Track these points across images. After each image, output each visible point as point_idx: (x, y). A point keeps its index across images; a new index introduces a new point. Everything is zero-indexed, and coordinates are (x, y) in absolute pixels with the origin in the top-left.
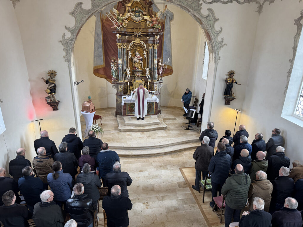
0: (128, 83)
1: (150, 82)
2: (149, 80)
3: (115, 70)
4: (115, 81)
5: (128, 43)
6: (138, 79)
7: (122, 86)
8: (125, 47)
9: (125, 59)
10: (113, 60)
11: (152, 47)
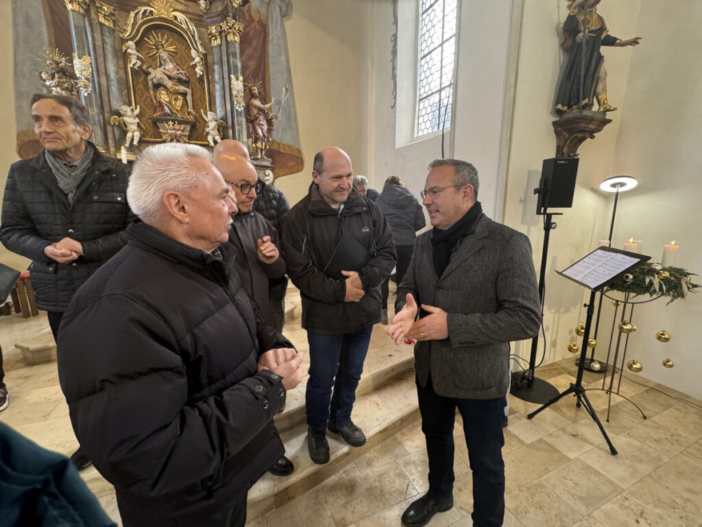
8: (105, 22)
9: (112, 68)
11: (221, 40)
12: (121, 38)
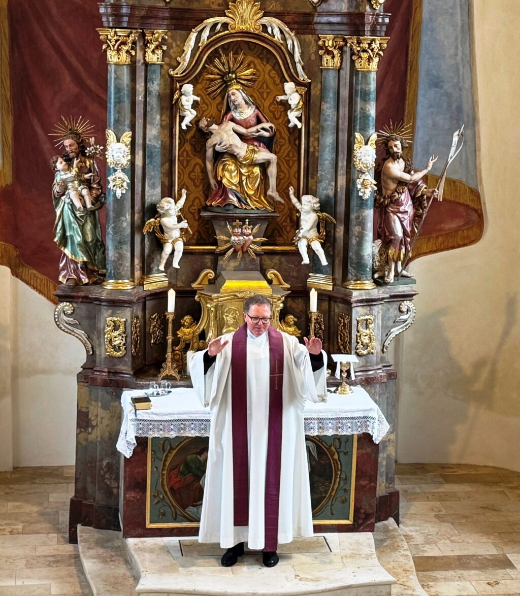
0: (172, 295)
1: (322, 295)
2: (320, 282)
3: (78, 204)
4: (78, 283)
5: (177, 28)
6: (236, 269)
7: (124, 316)
8: (154, 58)
9: (153, 132)
10: (67, 142)
11: (342, 59)
12: (171, 77)
